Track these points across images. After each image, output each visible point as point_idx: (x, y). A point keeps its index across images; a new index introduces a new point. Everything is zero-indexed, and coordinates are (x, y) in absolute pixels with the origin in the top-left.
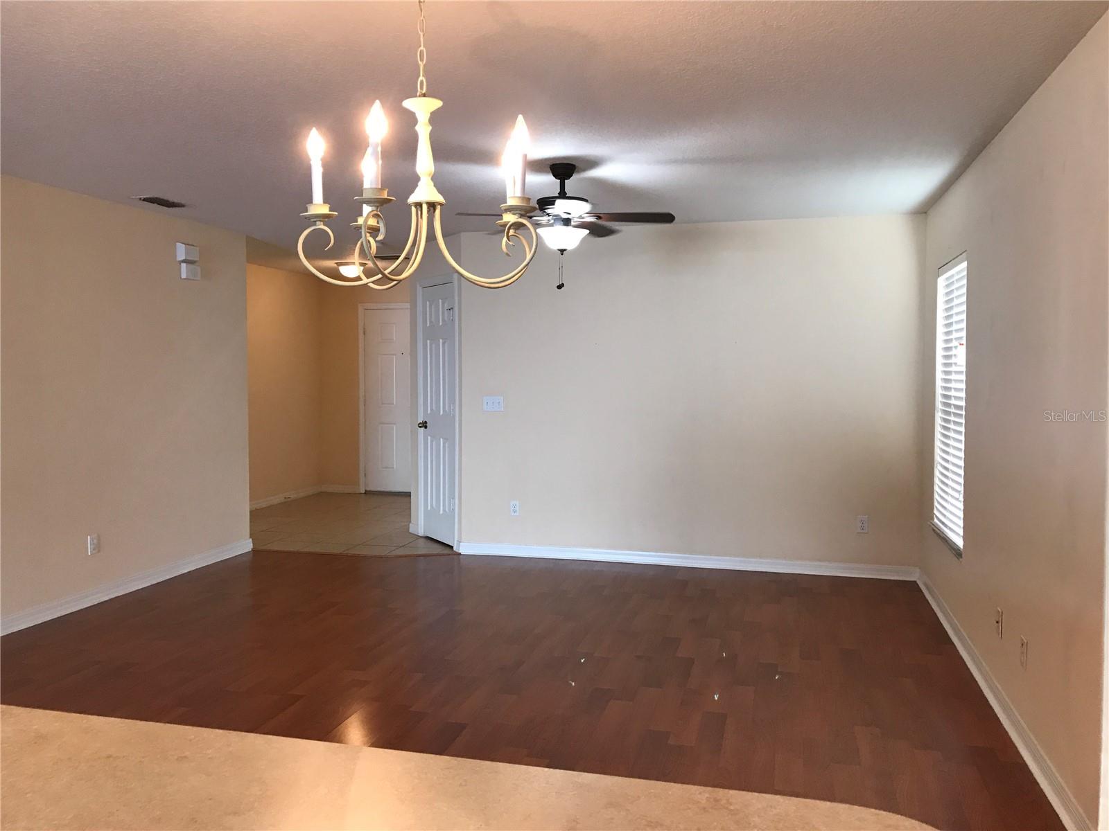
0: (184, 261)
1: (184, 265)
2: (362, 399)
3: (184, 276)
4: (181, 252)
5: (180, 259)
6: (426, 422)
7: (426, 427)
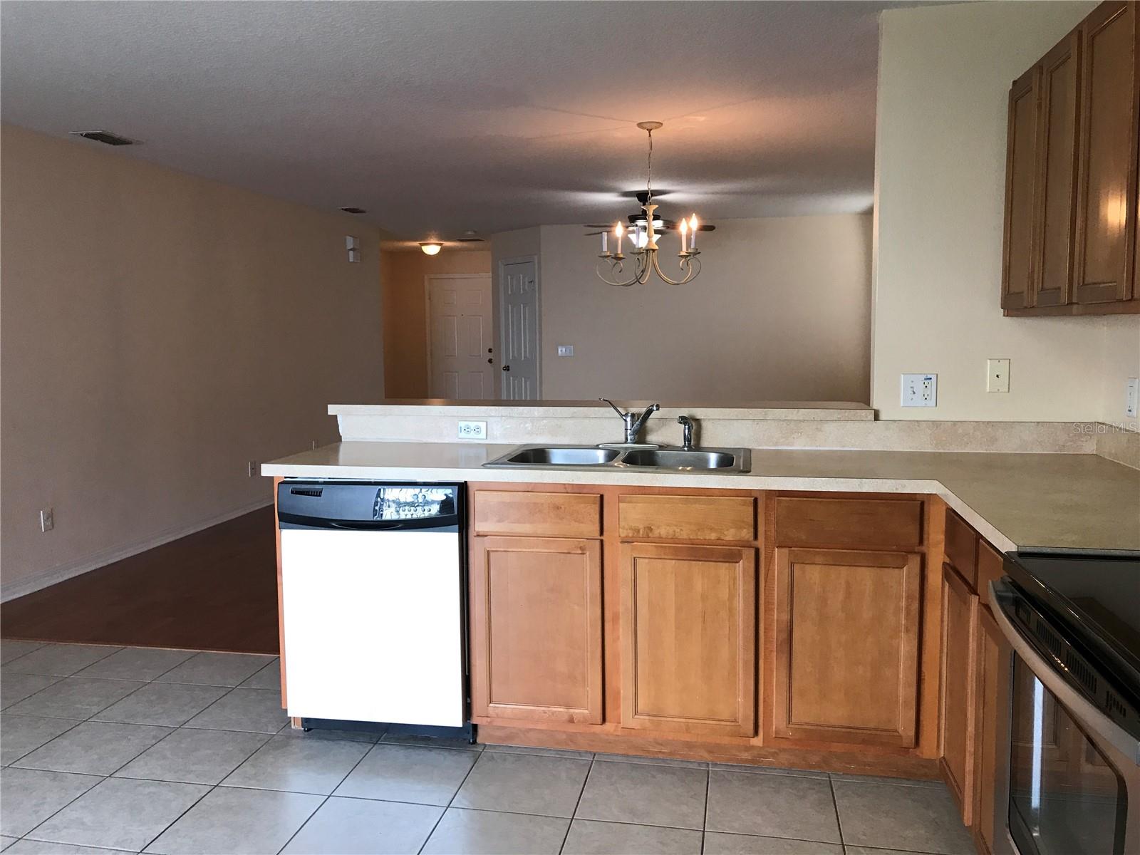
0: (351, 250)
1: (351, 253)
2: (429, 353)
3: (351, 260)
4: (350, 243)
5: (350, 248)
6: (508, 366)
7: (508, 370)
